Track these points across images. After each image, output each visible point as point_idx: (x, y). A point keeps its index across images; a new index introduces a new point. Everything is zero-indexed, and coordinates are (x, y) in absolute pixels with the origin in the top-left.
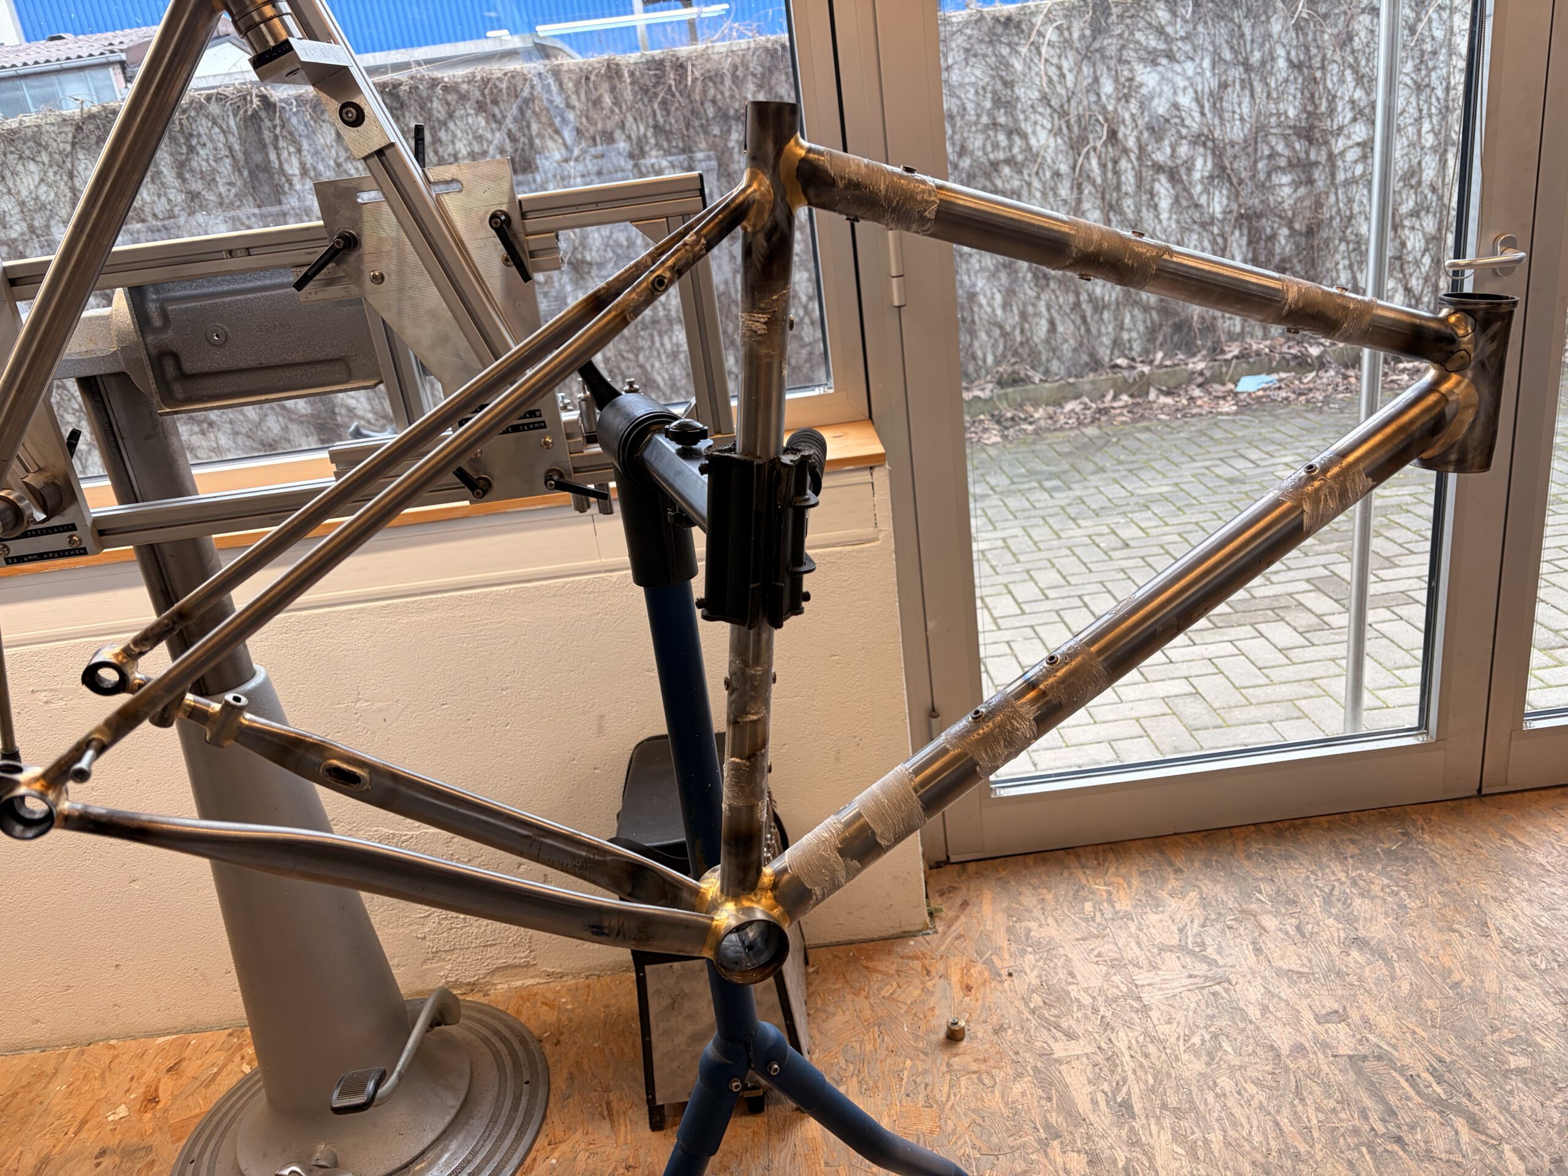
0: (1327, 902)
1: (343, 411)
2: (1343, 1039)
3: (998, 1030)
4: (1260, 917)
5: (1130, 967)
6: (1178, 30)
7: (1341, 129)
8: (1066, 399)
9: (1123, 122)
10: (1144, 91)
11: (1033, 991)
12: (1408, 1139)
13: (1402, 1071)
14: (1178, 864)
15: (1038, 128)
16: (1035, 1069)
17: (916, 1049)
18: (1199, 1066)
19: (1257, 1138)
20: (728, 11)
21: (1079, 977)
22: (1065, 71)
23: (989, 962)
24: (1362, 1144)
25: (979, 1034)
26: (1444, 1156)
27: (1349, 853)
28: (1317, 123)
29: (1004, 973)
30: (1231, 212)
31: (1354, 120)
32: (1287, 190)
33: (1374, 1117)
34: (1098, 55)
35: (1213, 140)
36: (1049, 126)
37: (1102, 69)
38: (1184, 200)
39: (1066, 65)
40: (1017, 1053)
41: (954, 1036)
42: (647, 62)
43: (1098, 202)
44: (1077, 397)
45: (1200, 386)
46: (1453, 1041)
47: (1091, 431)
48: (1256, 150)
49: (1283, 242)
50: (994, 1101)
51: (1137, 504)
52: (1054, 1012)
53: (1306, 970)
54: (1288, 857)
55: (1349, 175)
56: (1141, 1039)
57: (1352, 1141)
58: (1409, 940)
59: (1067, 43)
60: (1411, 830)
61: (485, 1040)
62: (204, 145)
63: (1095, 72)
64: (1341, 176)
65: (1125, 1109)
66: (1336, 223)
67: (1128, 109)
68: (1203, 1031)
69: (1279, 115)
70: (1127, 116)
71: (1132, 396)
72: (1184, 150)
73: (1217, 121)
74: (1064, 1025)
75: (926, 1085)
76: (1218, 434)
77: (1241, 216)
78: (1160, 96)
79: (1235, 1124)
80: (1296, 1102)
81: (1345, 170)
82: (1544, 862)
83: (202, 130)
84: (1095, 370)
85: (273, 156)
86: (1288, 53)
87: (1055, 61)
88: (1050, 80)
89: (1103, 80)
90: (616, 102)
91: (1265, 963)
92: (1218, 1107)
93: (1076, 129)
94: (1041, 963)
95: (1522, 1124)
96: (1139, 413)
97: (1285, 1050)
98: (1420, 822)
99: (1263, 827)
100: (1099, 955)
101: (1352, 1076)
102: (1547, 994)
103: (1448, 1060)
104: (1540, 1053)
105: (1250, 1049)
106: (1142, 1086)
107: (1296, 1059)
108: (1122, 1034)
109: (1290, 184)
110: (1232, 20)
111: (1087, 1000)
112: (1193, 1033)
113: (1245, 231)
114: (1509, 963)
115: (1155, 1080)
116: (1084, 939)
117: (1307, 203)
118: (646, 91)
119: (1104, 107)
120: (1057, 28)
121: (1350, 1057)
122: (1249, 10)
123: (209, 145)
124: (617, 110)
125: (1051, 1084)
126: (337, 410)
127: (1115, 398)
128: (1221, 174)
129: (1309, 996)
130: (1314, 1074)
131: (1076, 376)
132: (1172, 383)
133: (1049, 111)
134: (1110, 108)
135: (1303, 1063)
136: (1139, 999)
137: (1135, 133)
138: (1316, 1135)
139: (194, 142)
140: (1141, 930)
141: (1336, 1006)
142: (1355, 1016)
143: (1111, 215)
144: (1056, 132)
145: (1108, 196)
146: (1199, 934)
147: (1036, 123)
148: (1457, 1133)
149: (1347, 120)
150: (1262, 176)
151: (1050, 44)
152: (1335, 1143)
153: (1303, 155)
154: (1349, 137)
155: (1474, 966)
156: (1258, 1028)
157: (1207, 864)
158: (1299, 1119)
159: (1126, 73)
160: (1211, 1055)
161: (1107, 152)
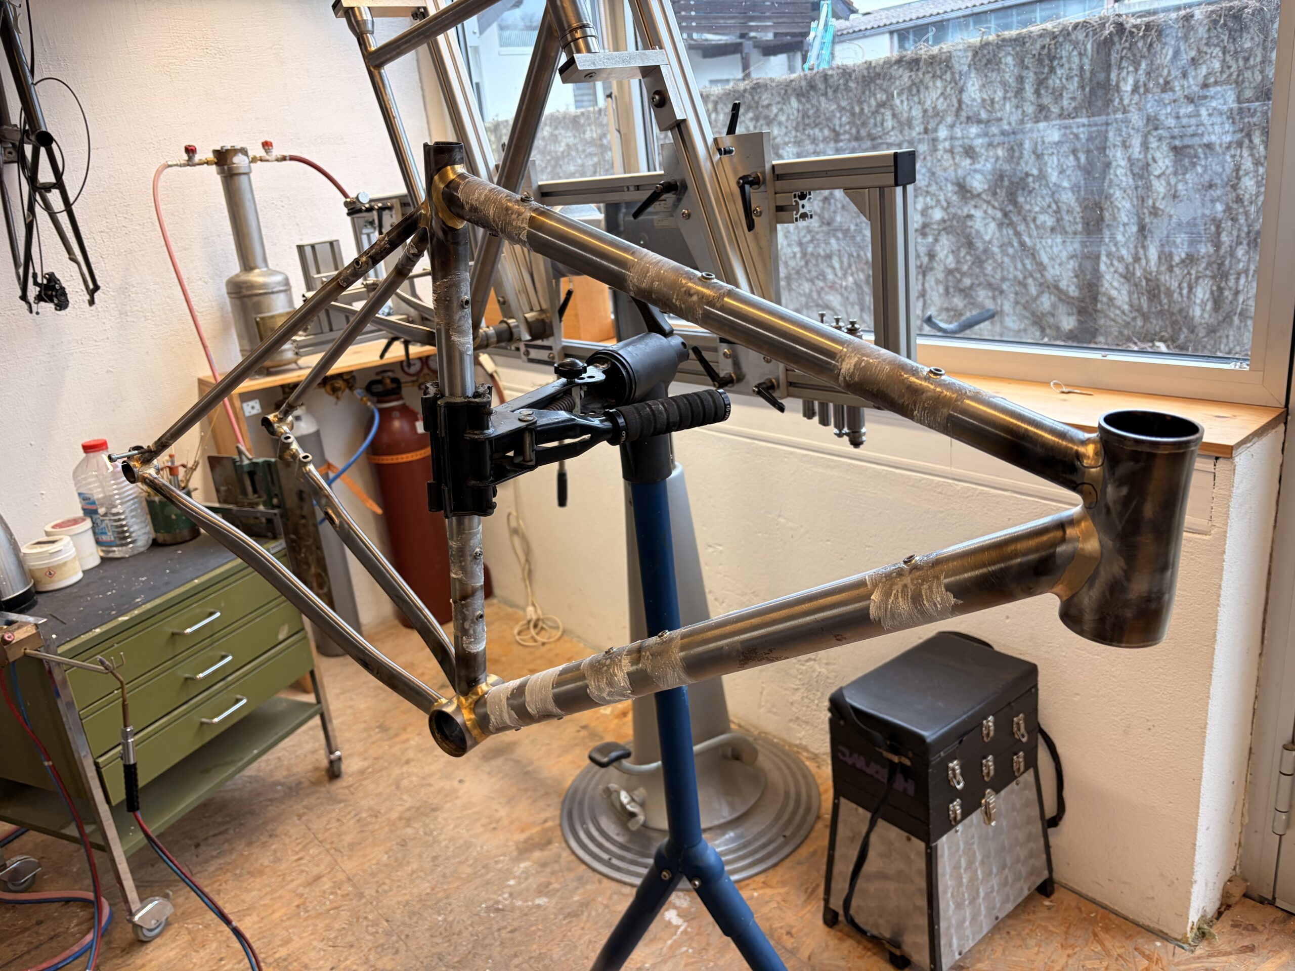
1: (1105, 299)
61: (787, 794)
62: (1062, 66)
83: (1064, 53)
85: (1113, 76)
123: (1066, 66)
126: (1100, 297)
139: (1055, 63)
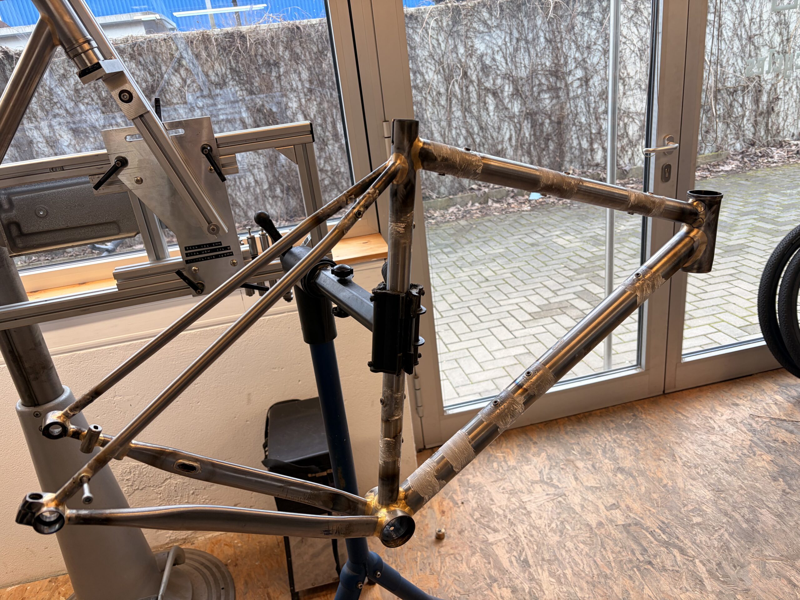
0: (604, 452)
2: (619, 517)
3: (461, 532)
4: (575, 462)
5: (519, 493)
6: (493, 22)
7: (570, 71)
8: (449, 206)
9: (470, 67)
10: (479, 52)
11: (475, 510)
12: (654, 562)
13: (647, 529)
14: (535, 440)
15: (429, 70)
16: (481, 549)
17: (422, 546)
18: (557, 538)
19: (587, 570)
20: (267, 8)
21: (495, 501)
22: (440, 42)
23: (452, 498)
24: (634, 567)
25: (451, 534)
26: (671, 568)
27: (611, 427)
28: (559, 69)
29: (460, 502)
30: (522, 111)
31: (576, 67)
32: (547, 101)
33: (638, 553)
34: (456, 34)
35: (512, 77)
36: (434, 69)
37: (458, 41)
38: (500, 106)
39: (441, 39)
40: (471, 542)
41: (440, 538)
42: (225, 34)
43: (460, 107)
44: (454, 205)
45: (512, 197)
46: (667, 512)
47: (463, 222)
48: (532, 82)
49: (547, 126)
50: (463, 568)
51: (489, 259)
52: (486, 519)
53: (598, 485)
54: (584, 432)
55: (575, 94)
56: (528, 528)
57: (630, 566)
58: (642, 466)
59: (441, 28)
60: (636, 413)
61: (197, 569)
63: (455, 42)
64: (571, 95)
65: (525, 564)
66: (570, 117)
67: (472, 61)
68: (556, 521)
69: (542, 65)
70: (471, 64)
71: (480, 203)
72: (499, 81)
73: (513, 67)
74: (492, 525)
75: (429, 564)
76: (523, 222)
77: (528, 114)
78: (486, 55)
79: (576, 564)
80: (602, 550)
81: (573, 91)
82: (695, 423)
84: (462, 191)
86: (545, 34)
87: (435, 36)
88: (433, 47)
89: (459, 46)
90: (209, 55)
91: (580, 484)
92: (568, 557)
93: (447, 71)
94: (476, 496)
95: (702, 548)
96: (485, 212)
97: (594, 525)
98: (640, 409)
99: (572, 418)
100: (504, 489)
101: (625, 534)
102: (705, 486)
103: (666, 522)
104: (706, 514)
105: (578, 527)
106: (532, 551)
107: (599, 529)
108: (519, 527)
109: (548, 98)
110: (518, 18)
111: (501, 512)
112: (552, 522)
113: (530, 121)
114: (687, 473)
115: (537, 547)
116: (495, 481)
117: (557, 107)
118: (225, 49)
119: (460, 60)
120: (435, 20)
121: (623, 525)
122: (526, 13)
124: (209, 59)
125: (489, 555)
127: (473, 205)
128: (517, 93)
129: (601, 498)
130: (609, 535)
131: (453, 195)
132: (499, 197)
133: (433, 62)
134: (463, 60)
135: (603, 530)
136: (525, 508)
137: (476, 73)
138: (613, 564)
140: (521, 474)
141: (614, 502)
142: (623, 506)
143: (466, 113)
144: (438, 73)
145: (464, 104)
146: (548, 474)
147: (427, 68)
148: (675, 556)
149: (573, 67)
150: (536, 94)
151: (433, 29)
152: (622, 568)
153: (554, 85)
154: (574, 76)
155: (672, 475)
156: (581, 516)
157: (548, 438)
158: (605, 558)
159: (469, 43)
160: (561, 532)
161: (463, 82)
